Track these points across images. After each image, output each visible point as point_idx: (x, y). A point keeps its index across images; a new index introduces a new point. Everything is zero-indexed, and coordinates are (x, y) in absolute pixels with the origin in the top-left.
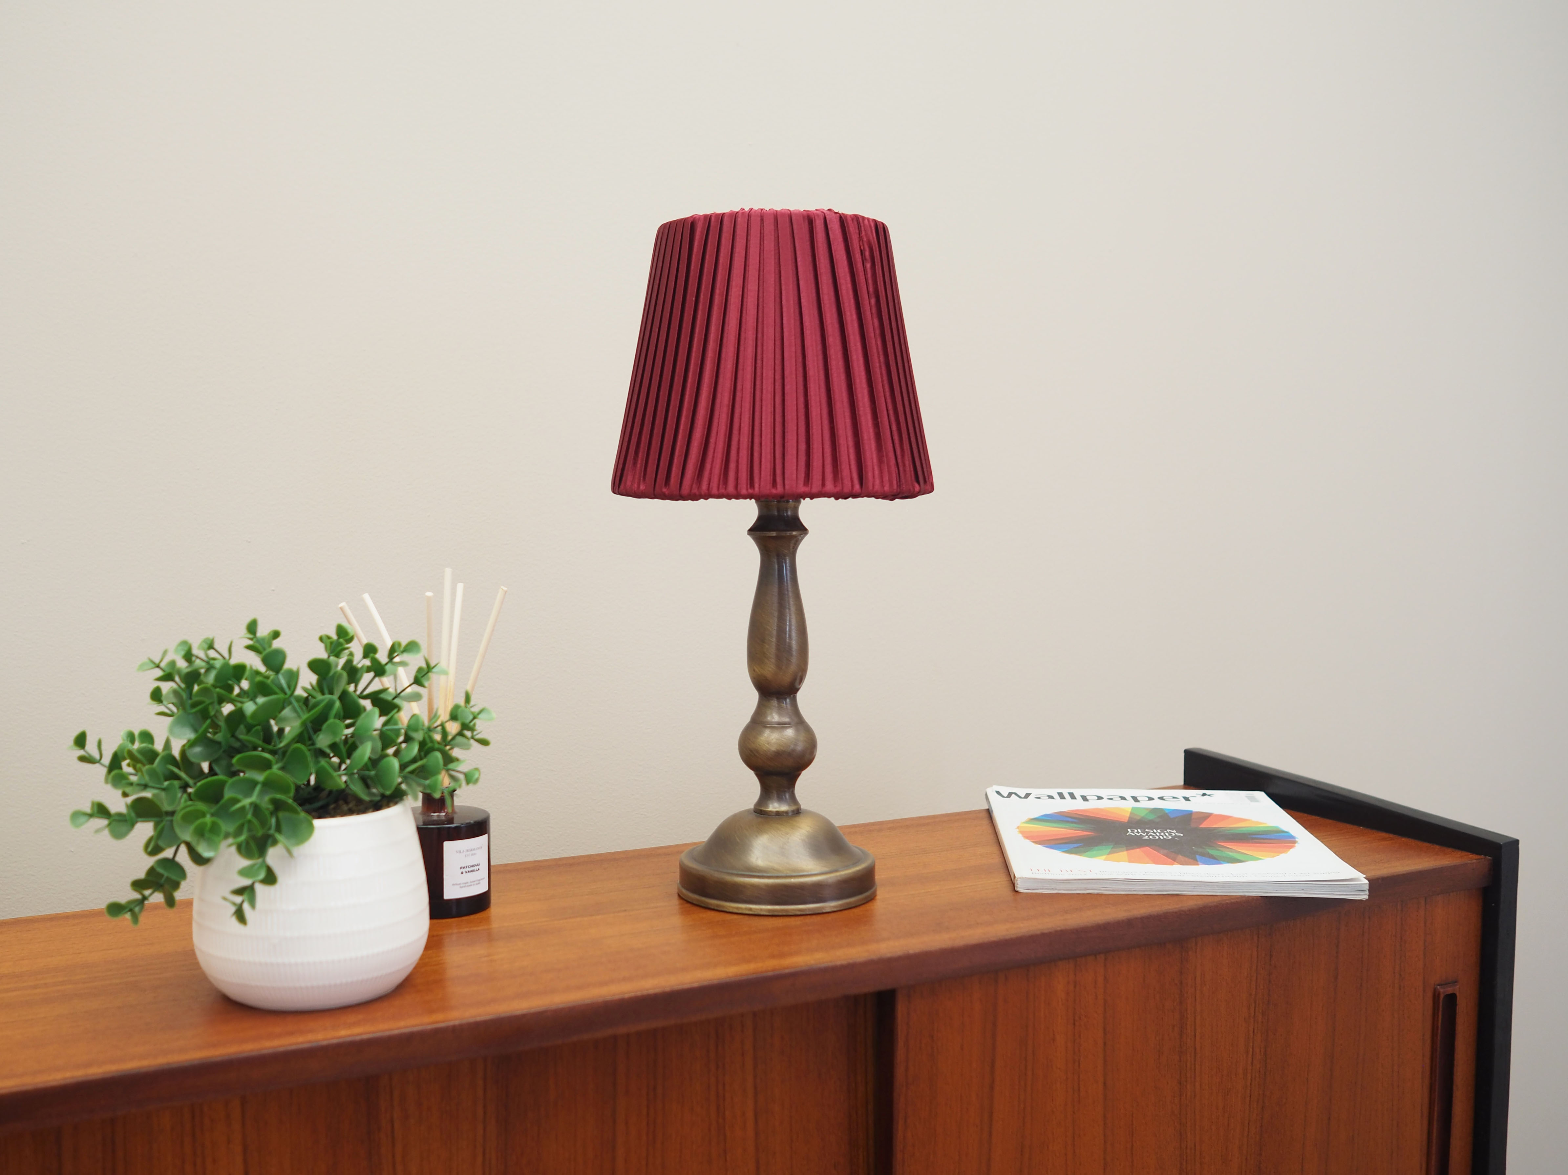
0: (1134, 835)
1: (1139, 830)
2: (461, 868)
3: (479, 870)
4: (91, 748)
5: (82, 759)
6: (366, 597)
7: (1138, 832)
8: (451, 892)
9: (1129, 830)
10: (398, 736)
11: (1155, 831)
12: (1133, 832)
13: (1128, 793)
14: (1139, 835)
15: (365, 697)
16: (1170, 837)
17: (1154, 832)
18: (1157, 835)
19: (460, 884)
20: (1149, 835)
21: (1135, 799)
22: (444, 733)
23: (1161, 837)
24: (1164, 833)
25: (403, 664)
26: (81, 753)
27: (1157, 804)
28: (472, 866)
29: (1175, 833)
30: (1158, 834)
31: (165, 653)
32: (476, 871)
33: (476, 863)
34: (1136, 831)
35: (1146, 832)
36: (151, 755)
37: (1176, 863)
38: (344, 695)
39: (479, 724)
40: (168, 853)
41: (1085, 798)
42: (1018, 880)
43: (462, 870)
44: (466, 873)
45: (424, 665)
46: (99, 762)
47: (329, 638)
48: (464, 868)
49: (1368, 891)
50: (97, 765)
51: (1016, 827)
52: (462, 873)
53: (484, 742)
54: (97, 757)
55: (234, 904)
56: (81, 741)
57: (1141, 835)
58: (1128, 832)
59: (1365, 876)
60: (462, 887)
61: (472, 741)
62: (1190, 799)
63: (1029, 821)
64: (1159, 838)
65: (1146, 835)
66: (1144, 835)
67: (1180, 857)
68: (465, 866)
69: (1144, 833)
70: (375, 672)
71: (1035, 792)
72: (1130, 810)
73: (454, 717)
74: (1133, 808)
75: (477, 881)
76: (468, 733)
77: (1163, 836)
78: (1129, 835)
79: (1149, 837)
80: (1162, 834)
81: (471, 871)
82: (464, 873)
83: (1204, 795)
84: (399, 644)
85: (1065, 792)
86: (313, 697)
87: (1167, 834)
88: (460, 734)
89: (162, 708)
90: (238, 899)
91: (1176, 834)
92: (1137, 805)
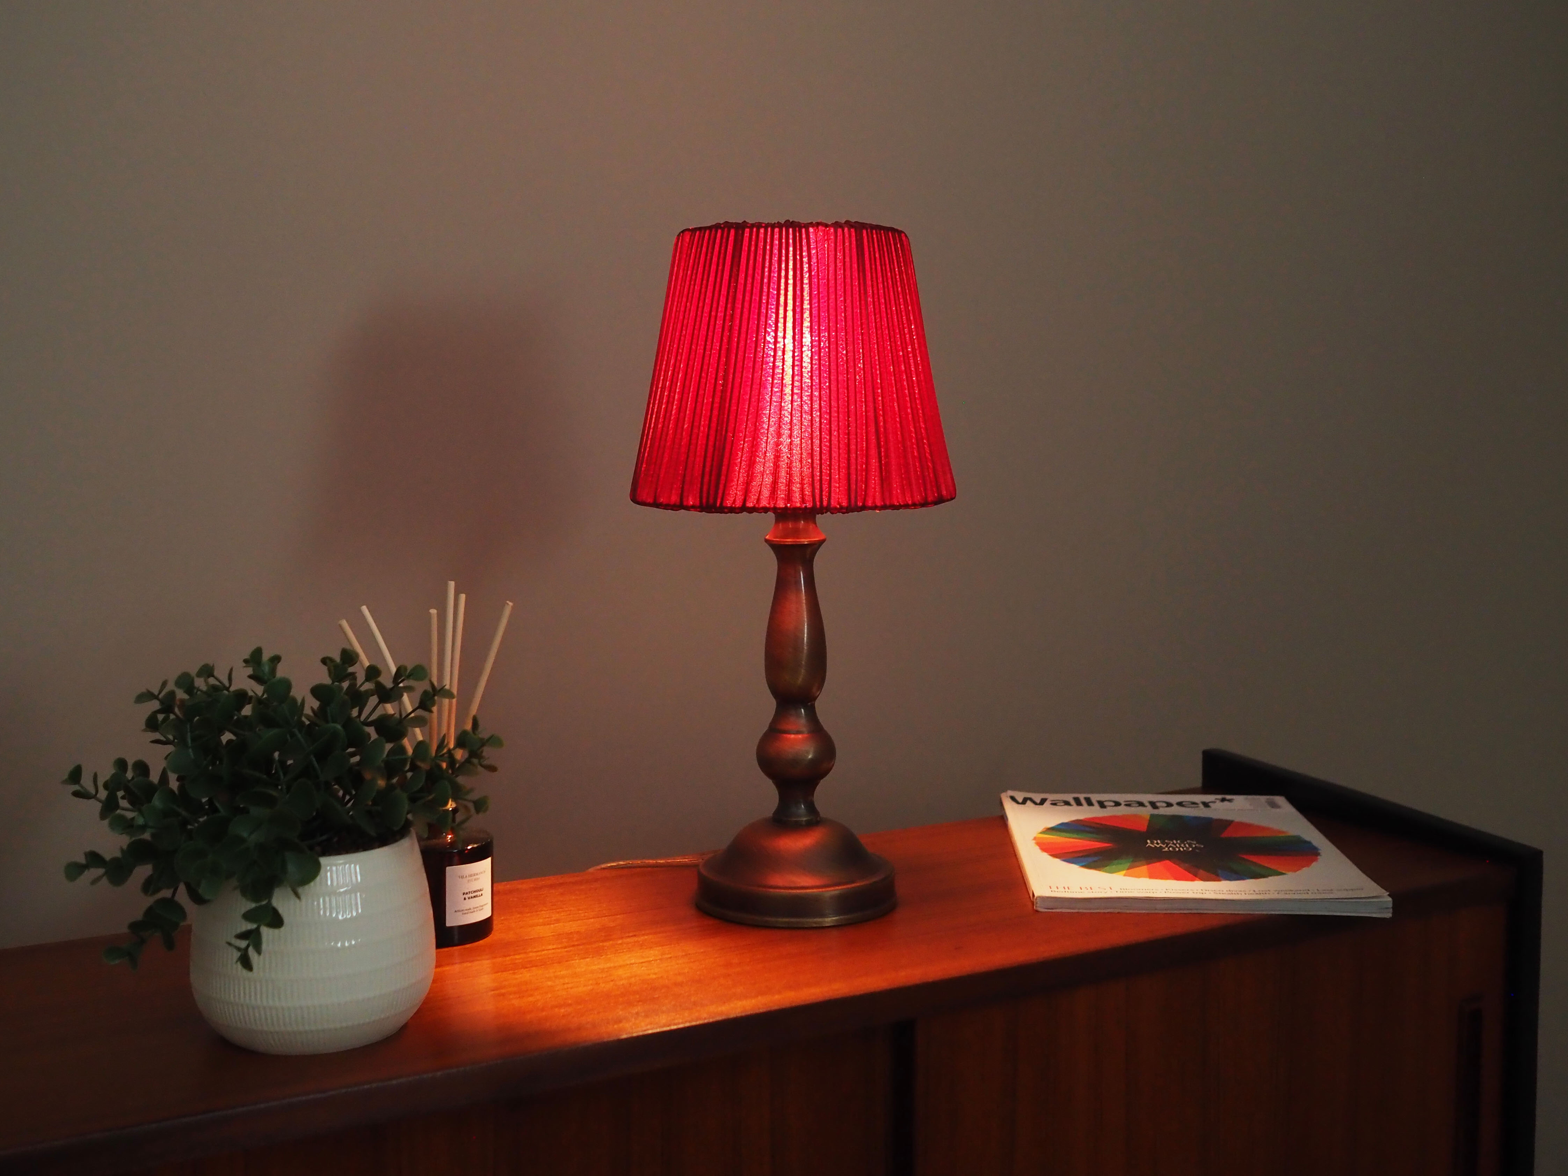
0: (1153, 846)
1: (1159, 842)
2: (464, 894)
3: (482, 895)
4: (87, 782)
5: (76, 794)
6: (364, 609)
7: (1158, 843)
8: (453, 920)
9: (1149, 841)
10: (405, 765)
11: (1175, 842)
12: (1152, 843)
13: (1146, 798)
14: (1158, 846)
15: (369, 724)
16: (1191, 849)
17: (1173, 843)
18: (1177, 847)
19: (462, 911)
20: (1169, 846)
21: (1153, 805)
22: (452, 761)
23: (1182, 849)
24: (1185, 845)
25: (409, 689)
26: (76, 787)
27: (1176, 810)
28: (474, 892)
29: (1195, 844)
30: (1178, 845)
31: (164, 684)
32: (479, 896)
33: (479, 888)
34: (1155, 842)
35: (1166, 843)
36: (150, 790)
37: (1197, 879)
38: (348, 723)
39: (487, 751)
40: (166, 893)
41: (1102, 805)
42: (1038, 899)
43: (465, 896)
44: (469, 898)
45: (430, 689)
46: (94, 797)
47: (331, 660)
48: (467, 893)
49: (1392, 909)
50: (92, 801)
51: (1033, 838)
52: (465, 899)
53: (492, 769)
54: (93, 792)
55: (239, 949)
56: (75, 775)
57: (1161, 846)
58: (1148, 843)
59: (1388, 893)
60: (465, 914)
61: (480, 769)
62: (1210, 804)
63: (1046, 831)
64: (1179, 850)
65: (1166, 846)
66: (1164, 846)
67: (1201, 872)
68: (468, 891)
69: (1164, 844)
70: (379, 697)
71: (1051, 797)
72: (1148, 817)
73: (461, 742)
74: (1152, 816)
75: (480, 906)
76: (475, 761)
77: (1183, 848)
78: (1149, 846)
79: (1169, 849)
80: (1182, 845)
81: (474, 897)
82: (467, 898)
83: (1223, 800)
84: (405, 668)
85: (1082, 797)
86: (317, 725)
87: (1187, 845)
88: (468, 761)
89: (157, 736)
90: (243, 944)
91: (1197, 845)
92: (1156, 812)
